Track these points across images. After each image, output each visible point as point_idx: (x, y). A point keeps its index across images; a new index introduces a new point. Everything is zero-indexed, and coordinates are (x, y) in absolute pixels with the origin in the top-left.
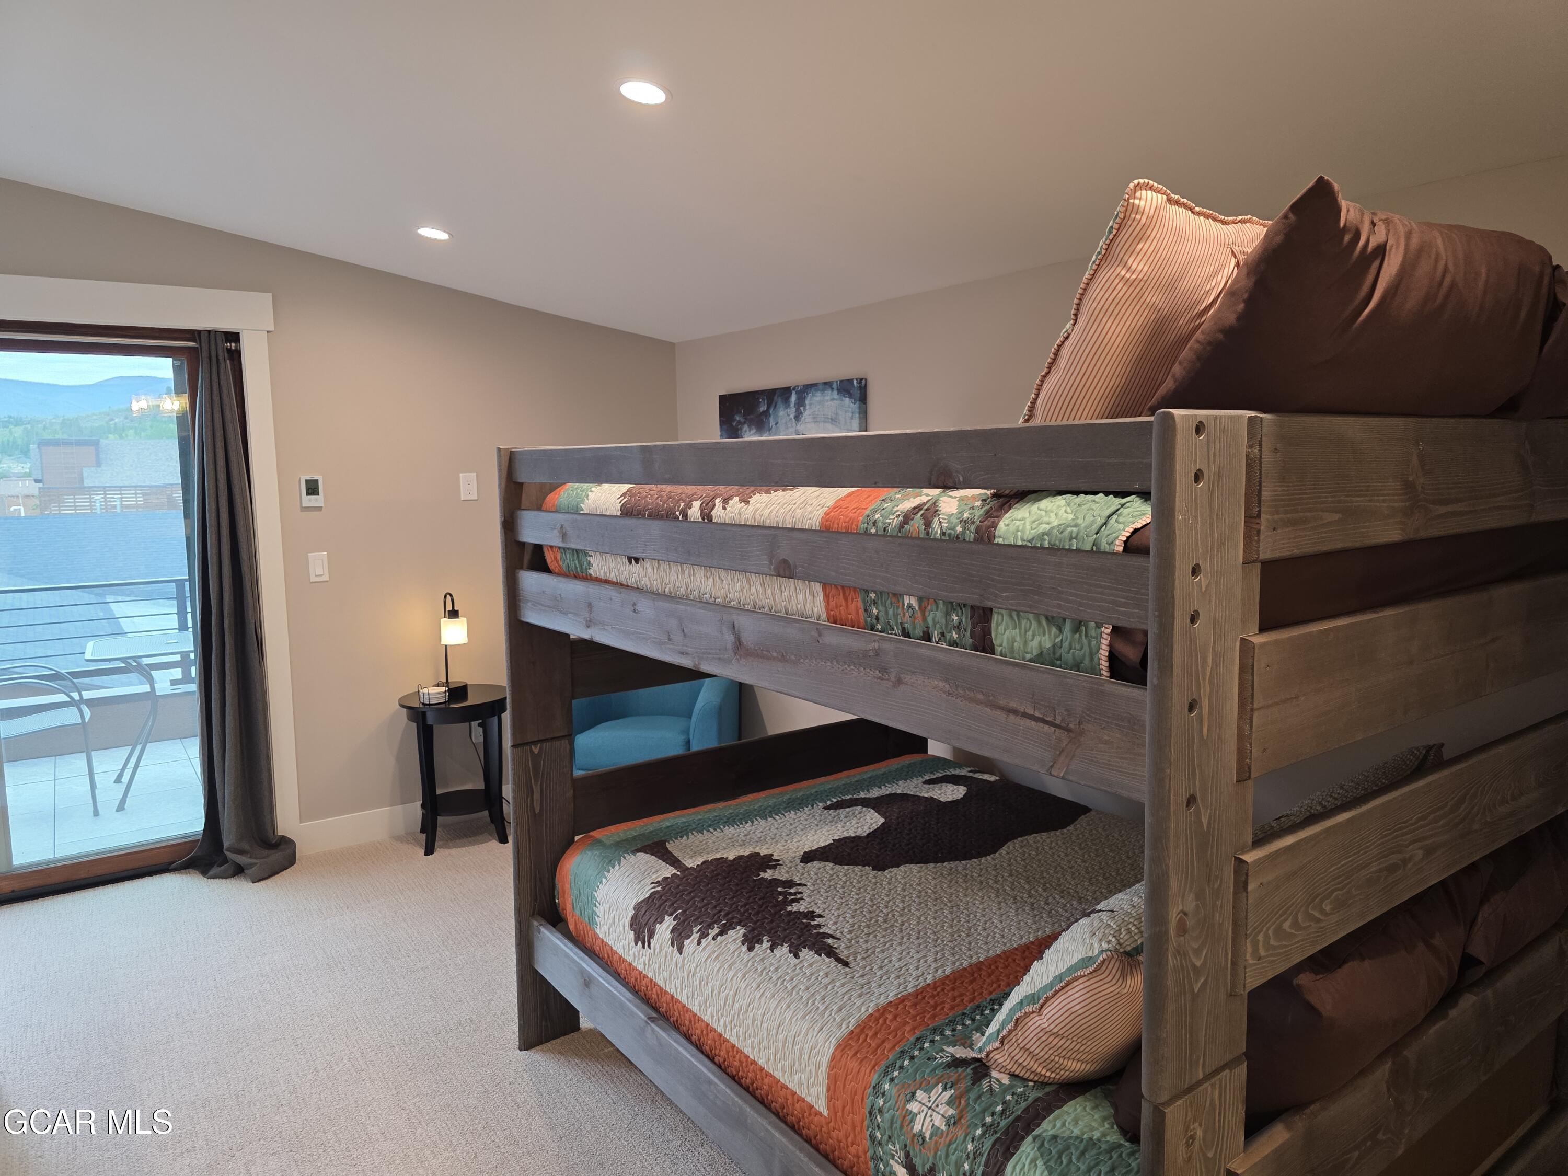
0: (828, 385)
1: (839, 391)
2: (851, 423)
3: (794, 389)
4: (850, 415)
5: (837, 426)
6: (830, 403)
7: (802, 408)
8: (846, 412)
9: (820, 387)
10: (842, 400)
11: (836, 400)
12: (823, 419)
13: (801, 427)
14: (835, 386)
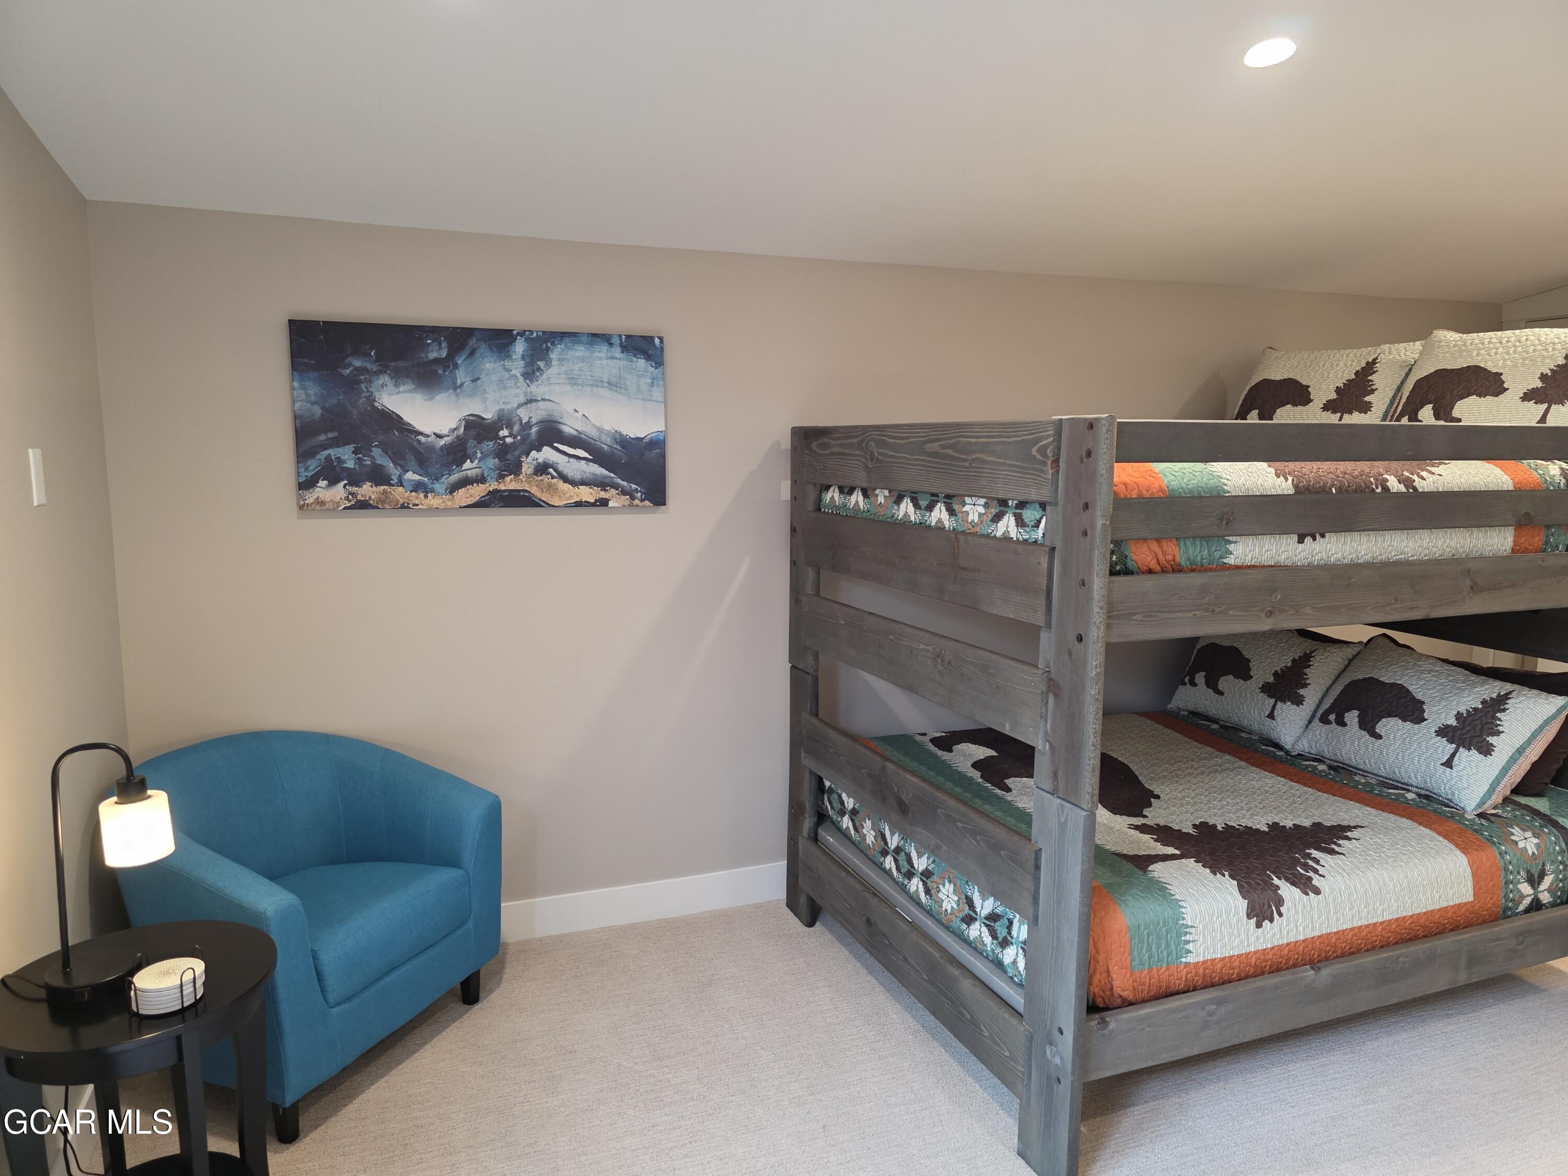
0: (599, 338)
1: (624, 348)
2: (650, 391)
3: (522, 334)
4: (650, 381)
5: (621, 393)
6: (605, 362)
7: (541, 364)
8: (639, 376)
9: (584, 339)
10: (632, 361)
11: (620, 359)
12: (590, 382)
13: (537, 389)
14: (616, 340)
